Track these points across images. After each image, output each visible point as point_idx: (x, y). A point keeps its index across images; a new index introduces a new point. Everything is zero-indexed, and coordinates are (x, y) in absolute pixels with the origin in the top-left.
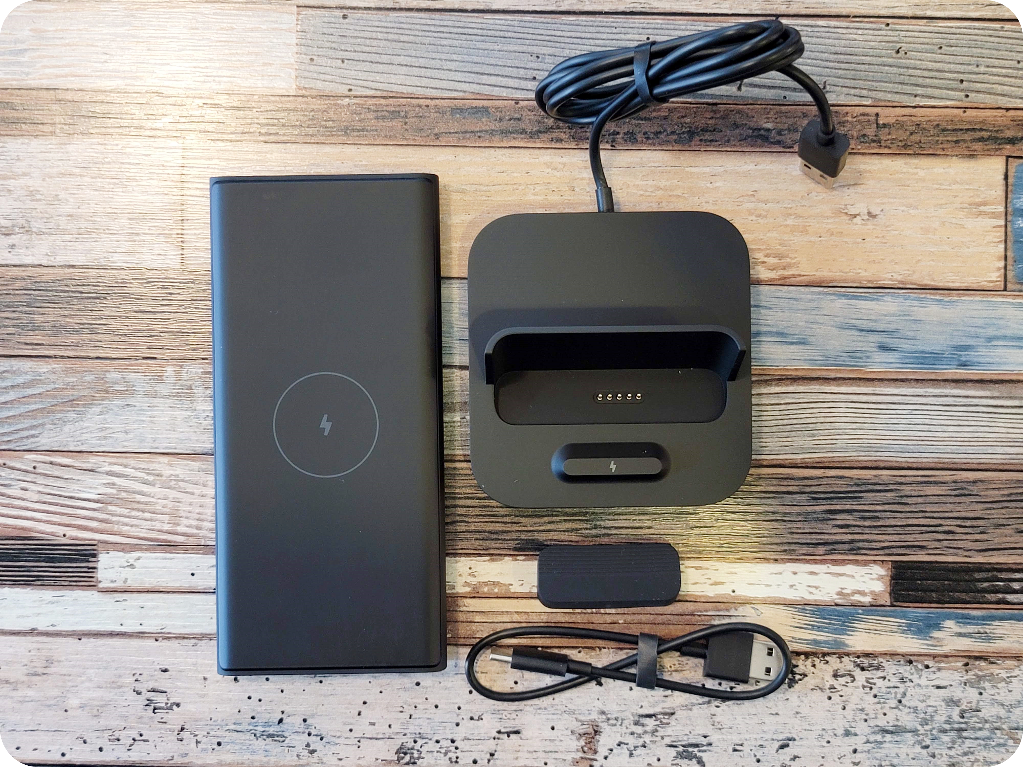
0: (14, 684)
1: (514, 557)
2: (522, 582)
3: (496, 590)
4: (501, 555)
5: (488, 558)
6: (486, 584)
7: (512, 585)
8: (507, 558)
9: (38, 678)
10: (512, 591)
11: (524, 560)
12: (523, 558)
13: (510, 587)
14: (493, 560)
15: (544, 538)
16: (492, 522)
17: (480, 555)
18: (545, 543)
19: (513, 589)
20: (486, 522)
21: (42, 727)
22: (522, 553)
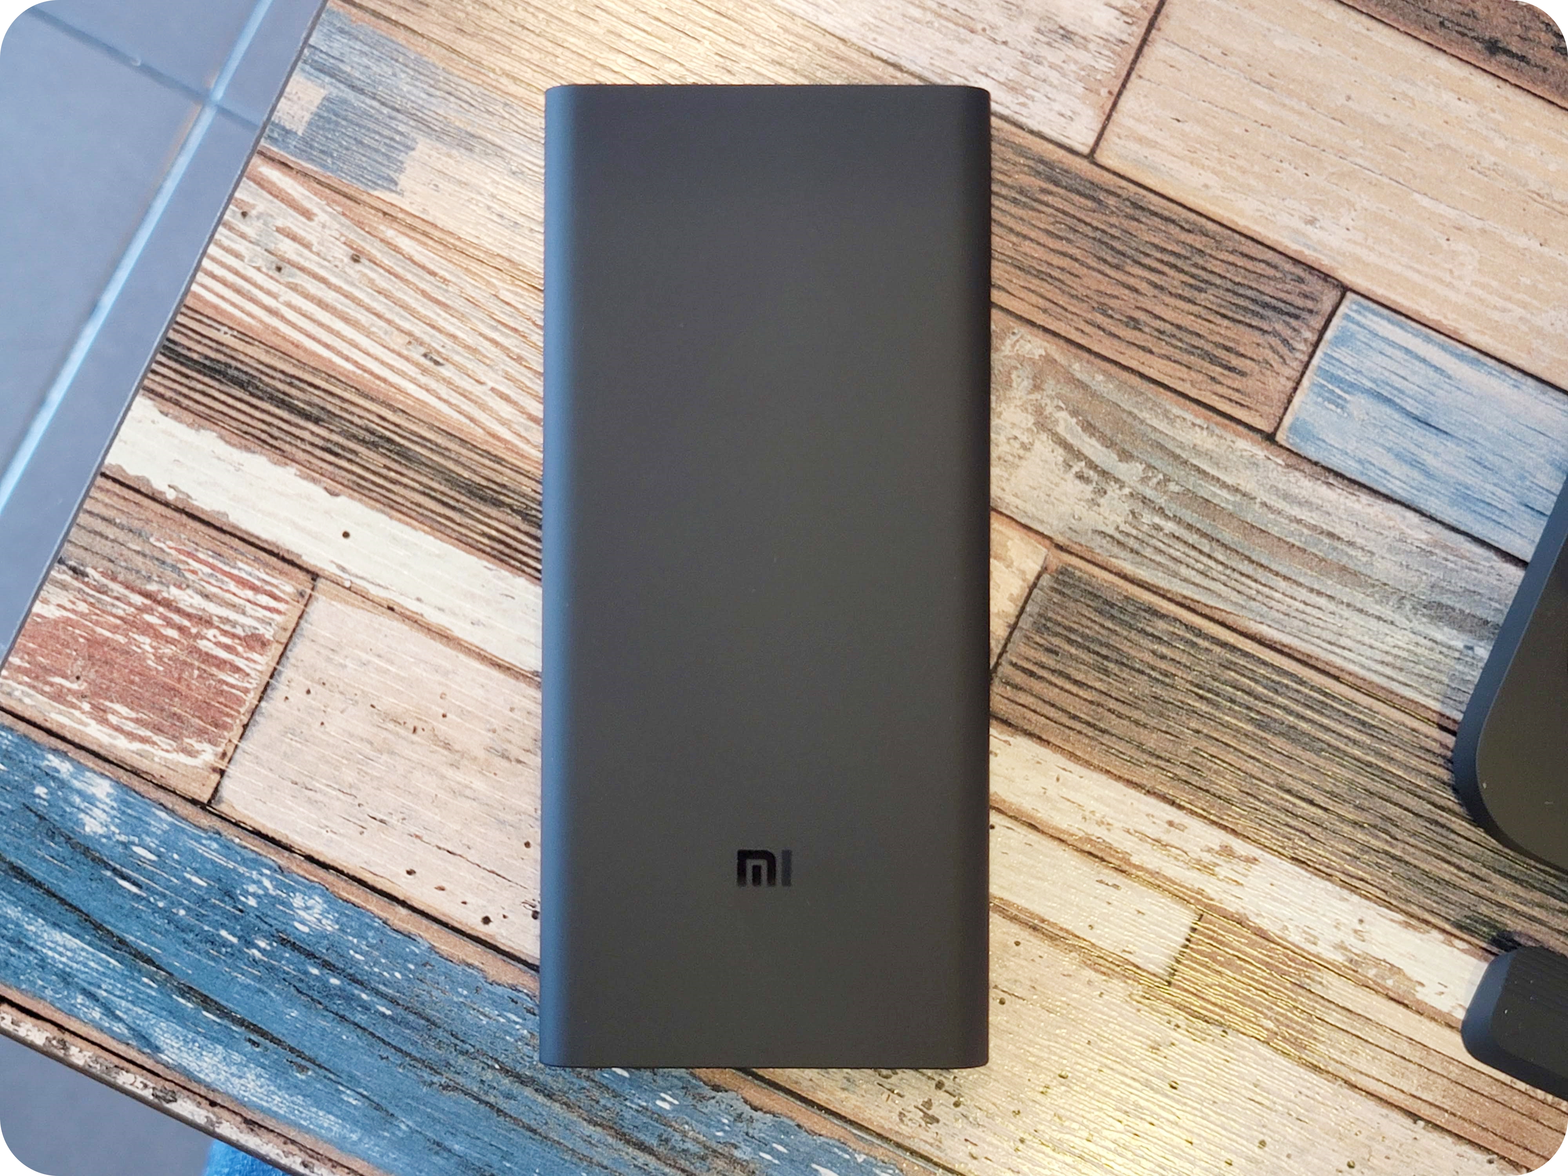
0: (457, 757)
1: (1448, 937)
2: (1442, 989)
3: (1390, 983)
4: (1427, 922)
5: (1400, 917)
6: (1377, 962)
7: (1422, 985)
8: (1435, 933)
9: (505, 763)
10: (1419, 996)
11: (1463, 951)
12: (1465, 946)
13: (1419, 988)
14: (1408, 925)
15: (1519, 928)
16: (1438, 857)
17: (1389, 906)
18: (1517, 938)
19: (1422, 994)
20: (1427, 852)
21: (472, 855)
22: (1466, 937)
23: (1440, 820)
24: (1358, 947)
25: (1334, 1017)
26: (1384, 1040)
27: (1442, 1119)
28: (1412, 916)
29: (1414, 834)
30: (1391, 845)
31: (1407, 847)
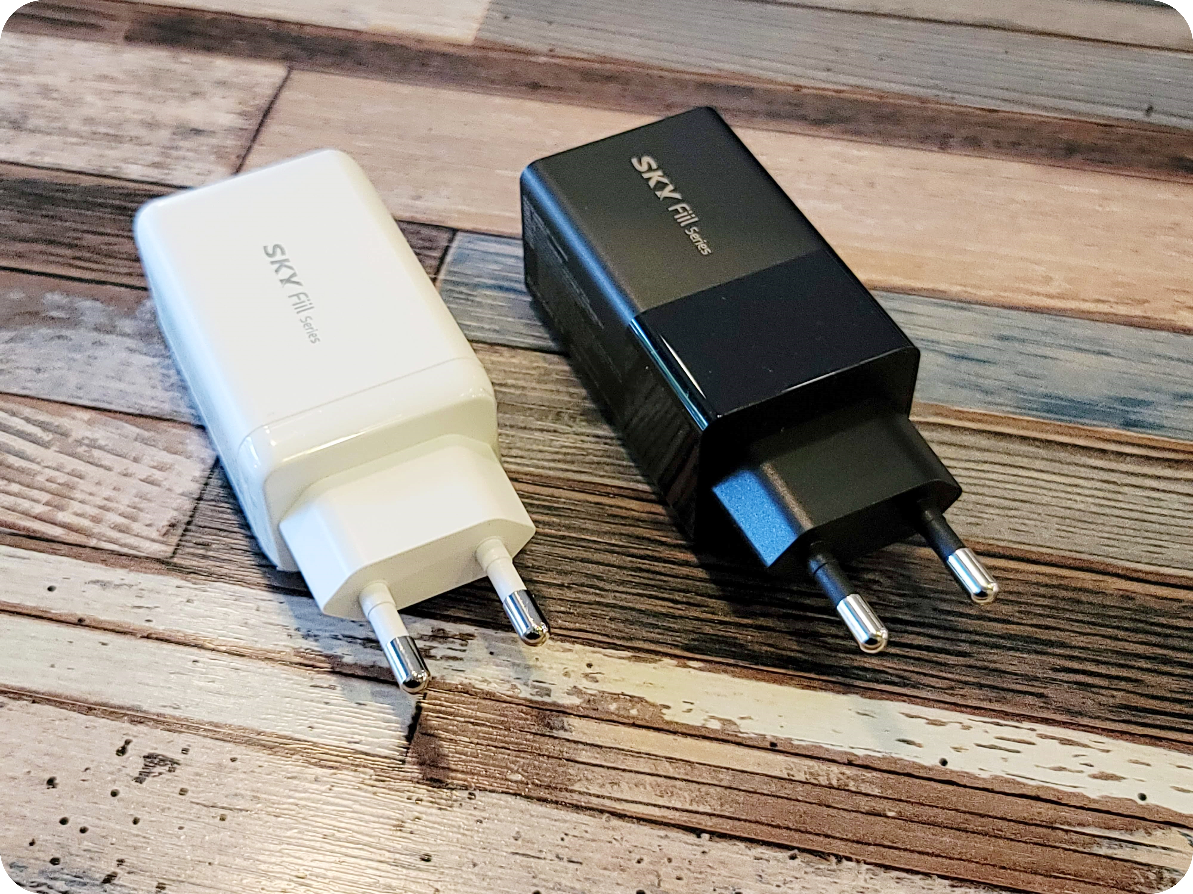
1: (683, 661)
2: (689, 706)
3: (634, 712)
4: (657, 653)
5: (628, 654)
6: (616, 697)
7: (668, 707)
8: (667, 660)
10: (667, 718)
11: (700, 669)
12: (700, 665)
13: (664, 711)
14: (638, 659)
17: (615, 647)
19: (668, 715)
20: (639, 595)
22: (699, 656)
23: (644, 567)
24: (591, 688)
25: (585, 756)
26: (643, 765)
27: (726, 826)
28: (639, 650)
29: (623, 583)
30: (602, 596)
31: (617, 595)
